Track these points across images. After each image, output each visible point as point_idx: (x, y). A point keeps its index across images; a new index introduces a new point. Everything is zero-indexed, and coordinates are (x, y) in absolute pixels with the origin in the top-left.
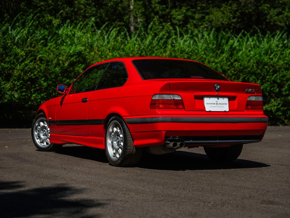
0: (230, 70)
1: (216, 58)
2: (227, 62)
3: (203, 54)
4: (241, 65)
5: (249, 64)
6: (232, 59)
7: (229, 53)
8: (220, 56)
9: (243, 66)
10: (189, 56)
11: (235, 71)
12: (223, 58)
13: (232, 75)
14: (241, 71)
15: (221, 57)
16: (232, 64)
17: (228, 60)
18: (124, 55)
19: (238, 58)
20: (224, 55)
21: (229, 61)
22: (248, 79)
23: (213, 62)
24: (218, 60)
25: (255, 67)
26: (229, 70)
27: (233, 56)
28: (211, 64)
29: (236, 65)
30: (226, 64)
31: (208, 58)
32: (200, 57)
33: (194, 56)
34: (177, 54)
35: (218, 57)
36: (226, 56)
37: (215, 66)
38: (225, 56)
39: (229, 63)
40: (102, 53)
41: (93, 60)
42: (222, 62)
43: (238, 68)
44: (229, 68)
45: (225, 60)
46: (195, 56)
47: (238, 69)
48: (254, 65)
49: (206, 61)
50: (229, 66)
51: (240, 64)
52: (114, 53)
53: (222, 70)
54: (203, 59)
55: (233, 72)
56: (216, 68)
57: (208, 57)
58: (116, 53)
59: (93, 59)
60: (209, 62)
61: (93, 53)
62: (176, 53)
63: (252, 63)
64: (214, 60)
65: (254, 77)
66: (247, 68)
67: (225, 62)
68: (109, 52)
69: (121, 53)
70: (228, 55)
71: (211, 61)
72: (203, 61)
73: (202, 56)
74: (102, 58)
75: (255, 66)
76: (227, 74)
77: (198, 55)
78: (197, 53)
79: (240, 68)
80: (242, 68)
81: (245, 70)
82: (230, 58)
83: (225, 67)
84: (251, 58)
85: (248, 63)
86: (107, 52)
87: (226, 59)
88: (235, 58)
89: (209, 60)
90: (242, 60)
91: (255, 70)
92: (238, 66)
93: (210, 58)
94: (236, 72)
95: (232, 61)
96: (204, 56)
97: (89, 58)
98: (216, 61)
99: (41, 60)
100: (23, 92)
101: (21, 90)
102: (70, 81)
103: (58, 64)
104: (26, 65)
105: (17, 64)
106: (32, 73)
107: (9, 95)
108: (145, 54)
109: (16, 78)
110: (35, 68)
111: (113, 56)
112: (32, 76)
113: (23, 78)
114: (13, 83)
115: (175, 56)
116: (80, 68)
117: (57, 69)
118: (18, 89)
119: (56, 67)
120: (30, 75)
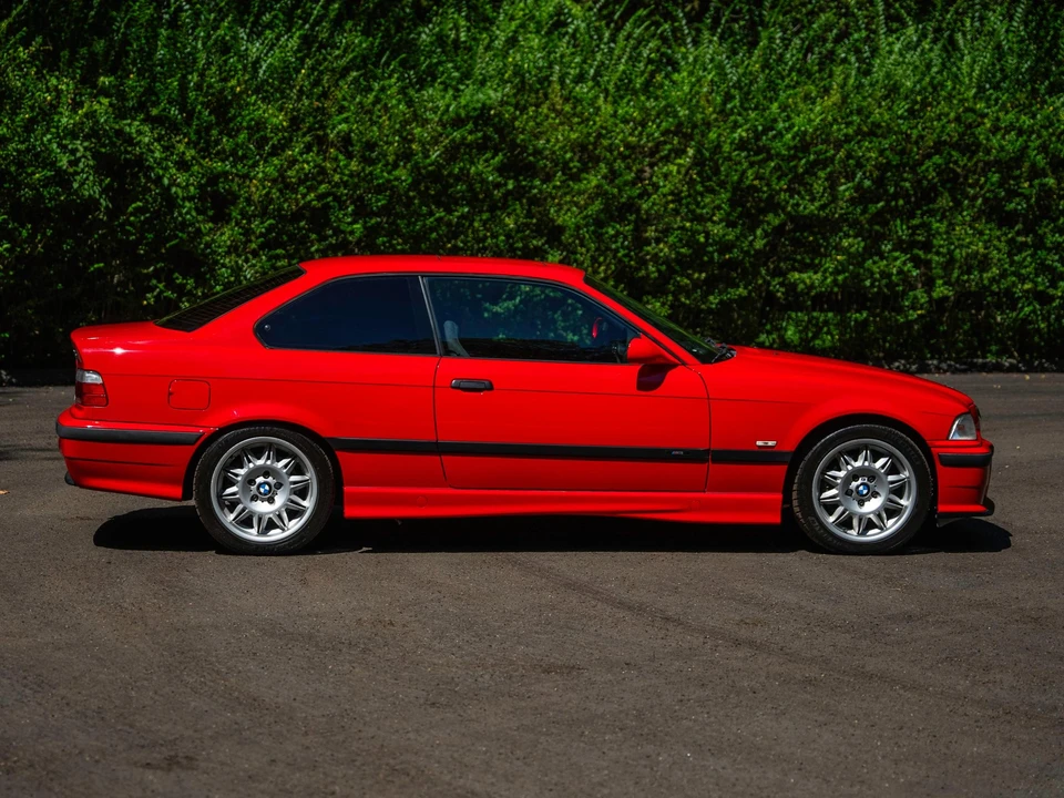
1: (1025, 114)
8: (1043, 103)
10: (917, 107)
12: (1055, 112)
15: (1050, 109)
23: (1011, 128)
24: (1033, 122)
28: (999, 136)
31: (993, 113)
35: (1036, 107)
37: (1019, 144)
41: (537, 136)
42: (1046, 128)
49: (981, 124)
52: (623, 104)
53: (1048, 158)
54: (970, 117)
56: (1023, 150)
57: (994, 109)
59: (539, 130)
60: (995, 129)
69: (650, 104)
71: (1004, 125)
72: (970, 126)
73: (967, 104)
89: (999, 118)
93: (1001, 114)
96: (980, 106)
97: (525, 129)
98: (1026, 121)
99: (346, 140)
100: (278, 257)
101: (271, 253)
102: (449, 211)
103: (406, 156)
104: (293, 162)
105: (258, 161)
106: (310, 189)
107: (232, 268)
108: (742, 106)
109: (256, 208)
110: (322, 171)
111: (615, 115)
112: (310, 202)
113: (280, 209)
114: (243, 228)
115: (859, 112)
116: (485, 168)
117: (402, 173)
118: (262, 247)
119: (395, 166)
120: (304, 196)
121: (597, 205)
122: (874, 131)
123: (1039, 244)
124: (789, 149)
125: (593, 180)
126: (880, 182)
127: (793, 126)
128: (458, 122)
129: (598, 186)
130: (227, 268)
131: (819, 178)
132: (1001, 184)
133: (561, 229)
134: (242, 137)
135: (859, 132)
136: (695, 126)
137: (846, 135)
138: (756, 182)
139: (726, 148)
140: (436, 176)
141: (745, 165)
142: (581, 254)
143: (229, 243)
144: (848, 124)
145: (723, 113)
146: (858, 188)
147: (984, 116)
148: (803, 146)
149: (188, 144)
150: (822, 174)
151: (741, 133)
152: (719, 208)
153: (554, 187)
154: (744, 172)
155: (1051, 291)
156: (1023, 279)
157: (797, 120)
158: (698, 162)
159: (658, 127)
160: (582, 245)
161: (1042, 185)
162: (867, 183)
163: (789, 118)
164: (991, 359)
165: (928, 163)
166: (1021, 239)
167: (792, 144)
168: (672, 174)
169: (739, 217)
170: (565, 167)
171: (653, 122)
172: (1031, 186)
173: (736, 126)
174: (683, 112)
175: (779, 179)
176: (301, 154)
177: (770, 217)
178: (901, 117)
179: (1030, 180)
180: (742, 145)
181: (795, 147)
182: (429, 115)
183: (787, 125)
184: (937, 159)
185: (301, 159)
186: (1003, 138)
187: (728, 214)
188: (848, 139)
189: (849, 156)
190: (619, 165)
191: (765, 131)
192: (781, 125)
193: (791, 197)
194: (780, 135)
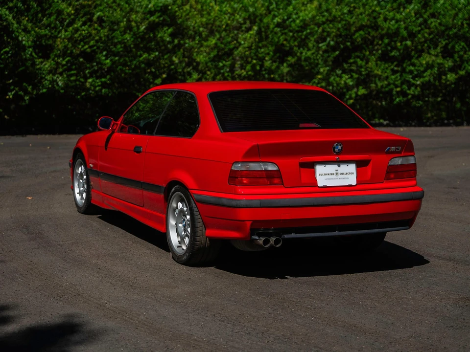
0: (422, 32)
1: (398, 13)
2: (418, 19)
3: (376, 6)
4: (440, 24)
5: (455, 21)
6: (425, 12)
7: (420, 4)
8: (405, 8)
9: (444, 26)
10: (352, 9)
11: (430, 34)
12: (410, 12)
13: (425, 42)
14: (441, 34)
15: (408, 10)
16: (425, 21)
17: (418, 16)
18: (241, 9)
19: (437, 12)
20: (412, 6)
21: (421, 16)
22: (453, 47)
23: (393, 19)
24: (401, 16)
25: (465, 26)
26: (419, 32)
27: (428, 8)
28: (388, 23)
29: (432, 23)
30: (414, 21)
31: (384, 12)
32: (370, 11)
33: (359, 8)
34: (330, 7)
35: (402, 9)
36: (416, 7)
37: (396, 26)
38: (413, 8)
39: (421, 20)
40: (202, 7)
41: (187, 20)
42: (407, 19)
43: (436, 28)
44: (419, 28)
45: (413, 15)
46: (361, 9)
47: (436, 31)
48: (465, 22)
49: (379, 17)
50: (420, 25)
51: (439, 21)
52: (224, 6)
53: (408, 33)
54: (375, 14)
55: (426, 35)
56: (398, 29)
57: (385, 10)
58: (226, 6)
59: (188, 17)
60: (385, 19)
61: (188, 7)
62: (329, 4)
63: (461, 19)
64: (394, 15)
65: (463, 44)
66: (450, 29)
67: (414, 19)
68: (216, 4)
69: (236, 6)
70: (419, 5)
71: (389, 18)
72: (375, 18)
73: (373, 8)
74: (202, 16)
75: (467, 24)
76: (416, 39)
77: (367, 7)
78: (365, 3)
79: (439, 28)
80: (443, 28)
81: (447, 33)
82: (424, 11)
83: (414, 27)
84: (460, 10)
85: (453, 20)
86: (211, 4)
87: (416, 14)
88: (432, 11)
89: (386, 15)
90: (443, 15)
91: (464, 32)
92: (435, 25)
93: (387, 13)
94: (431, 36)
95: (425, 16)
96: (378, 9)
97: (181, 16)
98: (398, 16)
99: (100, 20)
100: (72, 75)
101: (69, 73)
102: (149, 55)
103: (129, 28)
104: (77, 30)
105: (61, 30)
106: (85, 43)
107: (50, 81)
108: (276, 8)
109: (60, 52)
110: (91, 35)
111: (221, 11)
112: (86, 49)
113: (72, 52)
114: (55, 61)
115: (327, 10)
116: (165, 34)
117: (127, 36)
118: (64, 71)
119: (125, 33)
120: (83, 47)
121: (215, 53)
122: (333, 20)
123: (404, 71)
124: (298, 27)
125: (213, 41)
126: (337, 43)
127: (299, 17)
128: (152, 13)
129: (216, 44)
130: (48, 81)
131: (311, 41)
132: (389, 44)
133: (198, 64)
134: (53, 18)
135: (327, 20)
136: (257, 16)
137: (322, 21)
138: (285, 42)
139: (272, 26)
140: (143, 38)
141: (279, 34)
142: (208, 75)
143: (49, 69)
144: (323, 16)
145: (269, 11)
146: (328, 45)
147: (380, 14)
148: (305, 26)
149: (27, 21)
150: (312, 39)
151: (277, 20)
152: (268, 54)
153: (196, 44)
154: (279, 38)
155: (408, 92)
156: (397, 86)
157: (301, 14)
158: (259, 32)
159: (240, 16)
160: (209, 70)
161: (406, 45)
162: (332, 43)
163: (297, 13)
164: (377, 121)
165: (357, 35)
166: (396, 68)
167: (300, 25)
168: (247, 38)
169: (278, 58)
170: (200, 35)
171: (238, 14)
172: (401, 45)
173: (275, 16)
174: (251, 10)
175: (294, 41)
176: (81, 26)
177: (289, 58)
178: (346, 14)
179: (401, 42)
180: (278, 25)
181: (301, 27)
182: (138, 9)
183: (297, 16)
184: (361, 32)
185: (81, 29)
186: (389, 23)
187: (273, 56)
188: (324, 23)
189: (323, 31)
190: (224, 34)
191: (288, 19)
192: (294, 16)
193: (299, 49)
194: (294, 21)
